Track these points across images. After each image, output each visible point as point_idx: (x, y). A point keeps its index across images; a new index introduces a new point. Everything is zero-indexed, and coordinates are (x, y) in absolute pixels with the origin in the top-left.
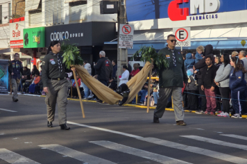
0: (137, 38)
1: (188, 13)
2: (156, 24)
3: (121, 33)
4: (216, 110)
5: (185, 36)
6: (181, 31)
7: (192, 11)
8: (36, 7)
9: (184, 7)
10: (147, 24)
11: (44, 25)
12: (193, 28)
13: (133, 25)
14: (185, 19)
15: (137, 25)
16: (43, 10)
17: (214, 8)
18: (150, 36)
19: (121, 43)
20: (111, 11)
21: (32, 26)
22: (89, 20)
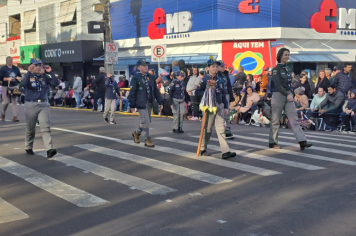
0: (122, 55)
1: (165, 33)
2: (137, 42)
3: (107, 50)
4: (188, 115)
5: (161, 52)
6: (158, 48)
7: (168, 31)
8: (30, 27)
9: (161, 27)
10: (130, 42)
11: (38, 43)
12: (169, 46)
13: (118, 44)
14: (162, 37)
15: (122, 43)
16: (37, 29)
17: (187, 28)
18: (133, 53)
19: (107, 59)
20: (97, 31)
21: (28, 44)
22: (79, 39)
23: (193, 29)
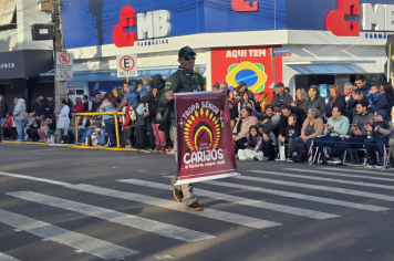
0: (78, 68)
1: (136, 39)
2: (99, 51)
3: (58, 62)
4: (166, 147)
5: (131, 65)
6: (126, 59)
7: (140, 36)
9: (130, 31)
10: (89, 52)
12: (140, 56)
13: (72, 54)
14: (132, 45)
15: (77, 53)
17: (165, 33)
18: (93, 66)
19: (58, 74)
20: (44, 37)
22: (20, 48)
23: (172, 33)
